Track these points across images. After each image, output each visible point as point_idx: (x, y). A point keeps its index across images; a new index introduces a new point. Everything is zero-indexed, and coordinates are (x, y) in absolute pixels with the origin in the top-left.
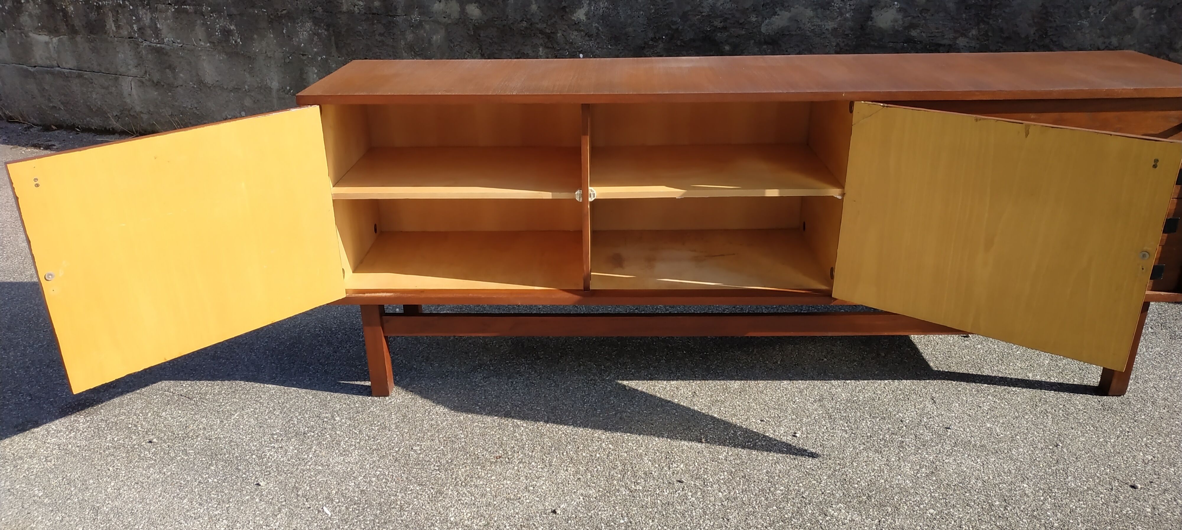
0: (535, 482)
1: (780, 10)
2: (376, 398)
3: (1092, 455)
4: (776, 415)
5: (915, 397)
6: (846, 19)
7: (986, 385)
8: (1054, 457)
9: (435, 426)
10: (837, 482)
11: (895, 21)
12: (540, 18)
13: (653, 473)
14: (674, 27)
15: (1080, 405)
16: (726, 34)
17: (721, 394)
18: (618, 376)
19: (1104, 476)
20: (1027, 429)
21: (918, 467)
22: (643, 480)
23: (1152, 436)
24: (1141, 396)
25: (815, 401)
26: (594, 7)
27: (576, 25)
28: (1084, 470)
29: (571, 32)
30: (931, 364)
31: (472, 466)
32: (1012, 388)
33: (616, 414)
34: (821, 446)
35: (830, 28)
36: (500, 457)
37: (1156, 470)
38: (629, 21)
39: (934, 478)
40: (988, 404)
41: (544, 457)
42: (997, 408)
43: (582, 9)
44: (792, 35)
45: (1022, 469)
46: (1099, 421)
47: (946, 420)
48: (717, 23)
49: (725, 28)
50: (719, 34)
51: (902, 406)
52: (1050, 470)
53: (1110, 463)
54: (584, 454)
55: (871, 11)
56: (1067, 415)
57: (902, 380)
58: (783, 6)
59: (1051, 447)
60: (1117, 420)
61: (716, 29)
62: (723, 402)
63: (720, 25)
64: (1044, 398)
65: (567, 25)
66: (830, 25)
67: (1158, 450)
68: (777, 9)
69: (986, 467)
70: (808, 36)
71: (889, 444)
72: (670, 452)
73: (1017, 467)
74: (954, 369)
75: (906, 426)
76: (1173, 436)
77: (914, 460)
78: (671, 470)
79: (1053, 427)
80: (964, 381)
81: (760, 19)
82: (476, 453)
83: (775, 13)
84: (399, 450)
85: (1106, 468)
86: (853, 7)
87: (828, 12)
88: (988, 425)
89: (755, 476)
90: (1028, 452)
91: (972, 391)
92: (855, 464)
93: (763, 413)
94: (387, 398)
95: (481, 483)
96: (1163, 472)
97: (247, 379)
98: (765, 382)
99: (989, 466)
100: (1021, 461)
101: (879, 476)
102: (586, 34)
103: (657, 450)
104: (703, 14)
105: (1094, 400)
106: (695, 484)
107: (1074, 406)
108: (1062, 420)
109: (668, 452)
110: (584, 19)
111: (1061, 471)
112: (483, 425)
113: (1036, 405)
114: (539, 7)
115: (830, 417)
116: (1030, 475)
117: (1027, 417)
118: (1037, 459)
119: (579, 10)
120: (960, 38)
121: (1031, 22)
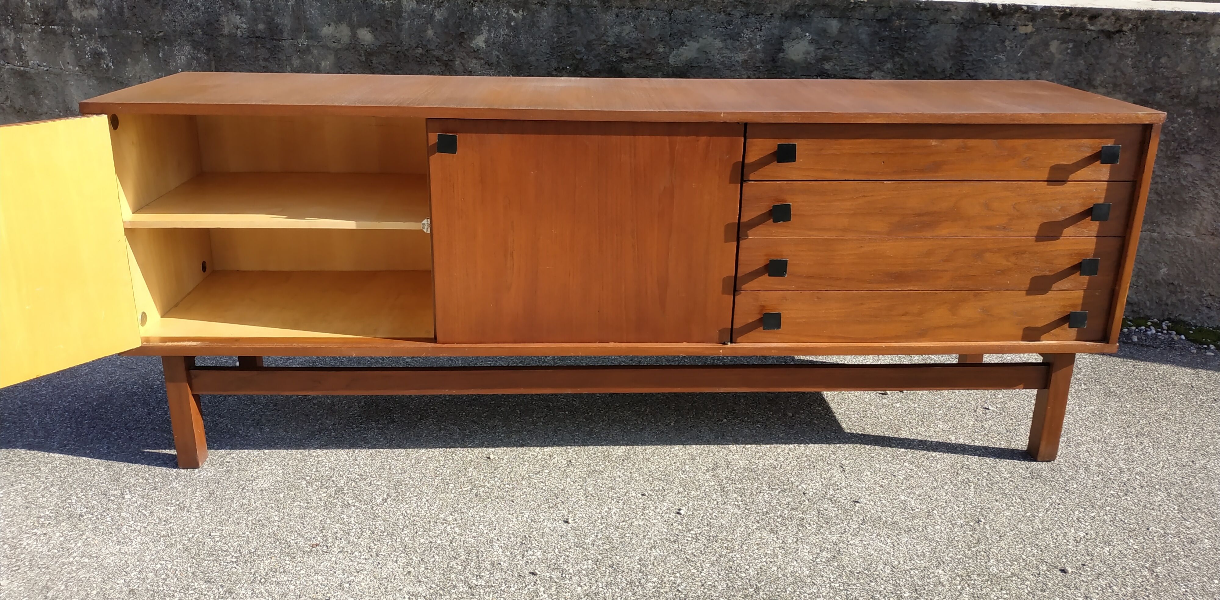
0: (353, 578)
1: (689, 40)
2: (183, 471)
3: (1017, 532)
4: (661, 488)
5: (822, 464)
6: (756, 51)
7: (903, 450)
8: (974, 536)
9: (246, 506)
10: (722, 570)
11: (808, 53)
12: (437, 44)
13: (502, 563)
14: (578, 57)
15: (1006, 473)
16: (633, 65)
17: (600, 463)
18: (484, 442)
19: (1031, 558)
20: (946, 502)
21: (818, 551)
22: (488, 573)
23: (1085, 509)
24: (1073, 462)
25: (708, 470)
26: (494, 34)
28: (1008, 551)
29: (470, 60)
30: (844, 426)
31: (280, 557)
32: (931, 453)
33: (471, 490)
34: (708, 525)
35: (740, 60)
36: (317, 545)
37: (1089, 550)
38: (531, 49)
39: (836, 564)
40: (904, 472)
41: (372, 545)
42: (913, 477)
43: (481, 36)
44: (701, 68)
45: (937, 550)
46: (1026, 491)
47: (854, 492)
48: (624, 53)
49: (631, 59)
50: (625, 65)
51: (806, 475)
52: (970, 552)
53: (1037, 542)
54: (422, 541)
55: (782, 42)
56: (992, 485)
57: (809, 444)
58: (691, 36)
59: (972, 524)
60: (1047, 489)
61: (622, 60)
62: (601, 473)
63: (626, 56)
64: (967, 465)
65: (466, 52)
66: (741, 57)
67: (1091, 526)
68: (685, 39)
69: (896, 548)
70: (718, 68)
71: (787, 522)
72: (527, 536)
73: (932, 549)
74: (869, 431)
75: (808, 500)
76: (1108, 508)
77: (814, 541)
78: (525, 558)
79: (975, 499)
80: (878, 446)
81: (667, 50)
82: (288, 540)
83: (683, 44)
84: (193, 537)
85: (1033, 548)
86: (763, 38)
87: (738, 43)
88: (903, 498)
89: (625, 564)
90: (945, 529)
91: (886, 456)
92: (745, 547)
93: (646, 485)
94: (197, 470)
95: (286, 579)
96: (1097, 552)
97: (30, 447)
98: (653, 448)
99: (901, 548)
100: (938, 542)
101: (771, 562)
102: (486, 62)
103: (513, 534)
104: (609, 43)
105: (1021, 466)
106: (551, 577)
107: (1000, 473)
108: (986, 491)
109: (525, 536)
110: (484, 46)
111: (982, 553)
112: (306, 505)
113: (957, 474)
114: (435, 33)
115: (723, 490)
116: (947, 558)
117: (946, 487)
118: (956, 539)
119: (479, 37)
120: (875, 72)
121: (946, 55)
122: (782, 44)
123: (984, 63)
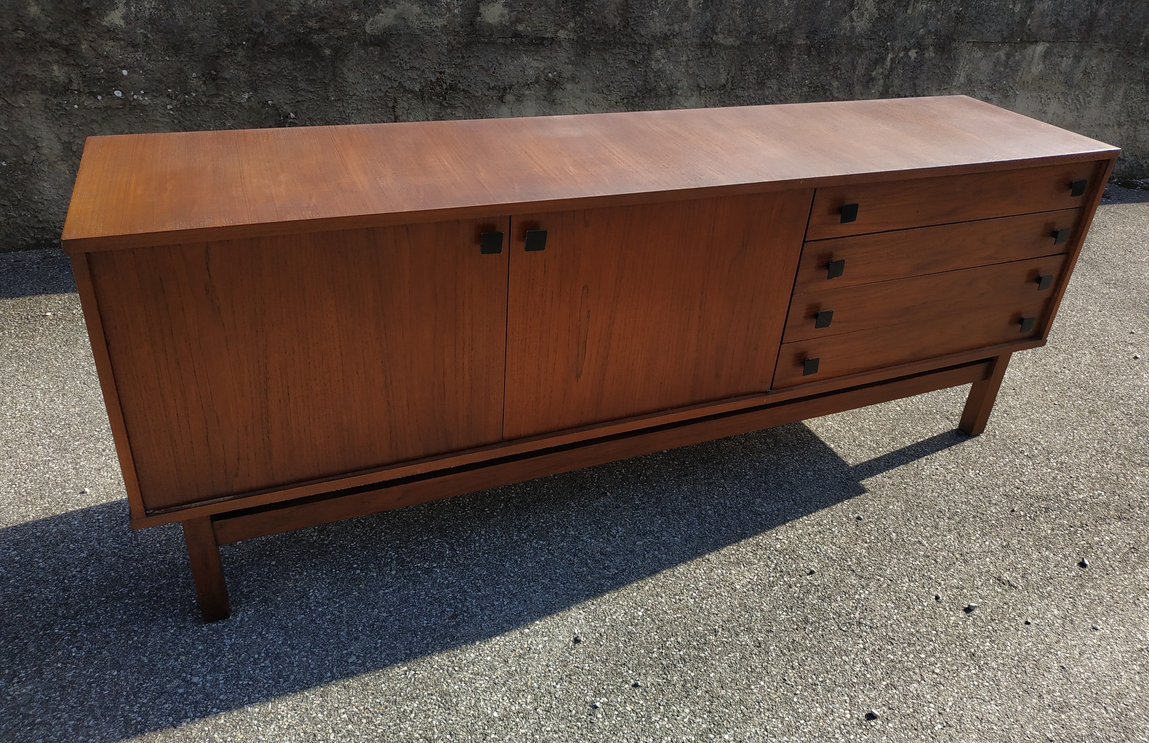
1: (385, 7)
6: (455, 16)
11: (503, 16)
12: (48, 24)
14: (257, 30)
16: (326, 35)
26: (136, 8)
27: (111, 32)
29: (103, 41)
35: (439, 25)
38: (192, 25)
43: (116, 11)
44: (400, 35)
48: (312, 24)
49: (322, 30)
50: (315, 37)
55: (479, 6)
58: (387, 2)
61: (311, 30)
63: (316, 26)
65: (95, 33)
66: (439, 22)
68: (381, 6)
70: (418, 35)
81: (362, 17)
83: (379, 11)
86: (461, 3)
87: (436, 8)
102: (128, 44)
104: (293, 13)
110: (122, 24)
114: (43, 10)
119: (113, 13)
120: (560, 31)
121: (616, 13)
122: (478, 8)
123: (643, 18)
